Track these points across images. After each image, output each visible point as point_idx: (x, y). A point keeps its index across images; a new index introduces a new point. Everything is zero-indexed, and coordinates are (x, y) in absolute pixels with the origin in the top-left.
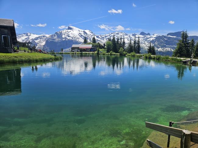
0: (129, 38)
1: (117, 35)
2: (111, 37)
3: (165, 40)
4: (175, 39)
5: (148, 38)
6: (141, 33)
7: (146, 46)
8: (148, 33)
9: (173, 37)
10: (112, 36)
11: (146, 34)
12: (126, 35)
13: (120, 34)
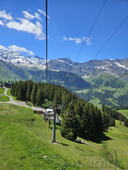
0: (24, 59)
1: (11, 54)
2: (3, 54)
3: (56, 63)
4: (64, 63)
5: (42, 62)
6: (35, 56)
7: (41, 68)
8: (42, 58)
9: (62, 61)
10: (5, 53)
11: (40, 58)
12: (21, 56)
13: (14, 53)
